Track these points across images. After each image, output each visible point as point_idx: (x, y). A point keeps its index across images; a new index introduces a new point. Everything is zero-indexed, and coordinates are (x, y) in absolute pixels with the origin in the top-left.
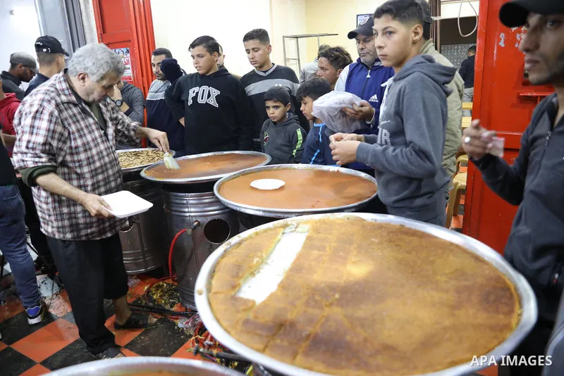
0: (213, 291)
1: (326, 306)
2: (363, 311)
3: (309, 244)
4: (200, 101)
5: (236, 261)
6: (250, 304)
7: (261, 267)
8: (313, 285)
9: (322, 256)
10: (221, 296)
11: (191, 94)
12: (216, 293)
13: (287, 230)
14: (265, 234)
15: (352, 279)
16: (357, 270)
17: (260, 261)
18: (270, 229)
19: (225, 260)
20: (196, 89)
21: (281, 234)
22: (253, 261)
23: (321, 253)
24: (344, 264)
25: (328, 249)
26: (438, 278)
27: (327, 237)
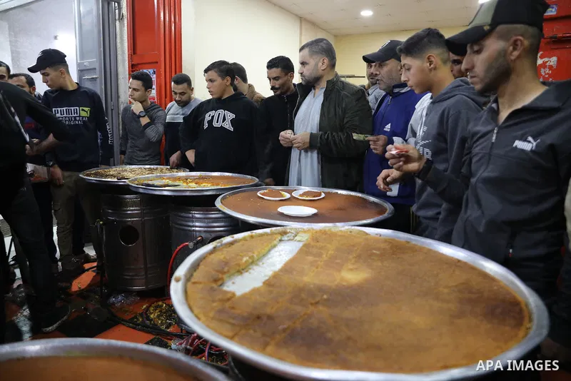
0: (193, 280)
1: (312, 304)
2: (351, 313)
3: (306, 250)
4: (215, 124)
5: (225, 258)
6: (229, 295)
7: (251, 267)
8: (301, 285)
9: (316, 261)
10: (200, 286)
11: (207, 118)
12: (194, 283)
13: (285, 238)
14: (259, 238)
15: (344, 284)
16: (353, 276)
17: (251, 261)
18: (267, 234)
19: (213, 256)
20: (212, 113)
21: (277, 240)
22: (241, 260)
23: (317, 259)
24: (339, 271)
25: (324, 256)
26: (441, 289)
27: (325, 246)
